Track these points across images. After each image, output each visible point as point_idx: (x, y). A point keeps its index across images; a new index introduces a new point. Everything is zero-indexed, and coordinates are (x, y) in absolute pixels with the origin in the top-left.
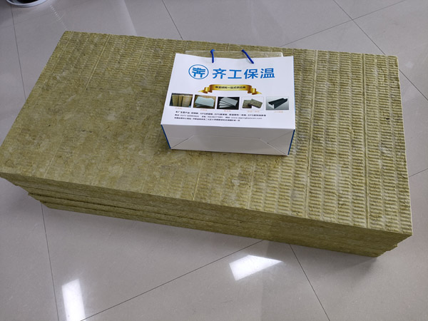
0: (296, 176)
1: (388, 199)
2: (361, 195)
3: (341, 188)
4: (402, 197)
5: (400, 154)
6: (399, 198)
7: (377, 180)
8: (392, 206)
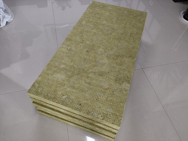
0: (65, 64)
1: (44, 90)
2: (49, 81)
3: (54, 76)
4: (42, 95)
5: (61, 102)
6: (42, 94)
7: (53, 89)
8: (40, 90)
